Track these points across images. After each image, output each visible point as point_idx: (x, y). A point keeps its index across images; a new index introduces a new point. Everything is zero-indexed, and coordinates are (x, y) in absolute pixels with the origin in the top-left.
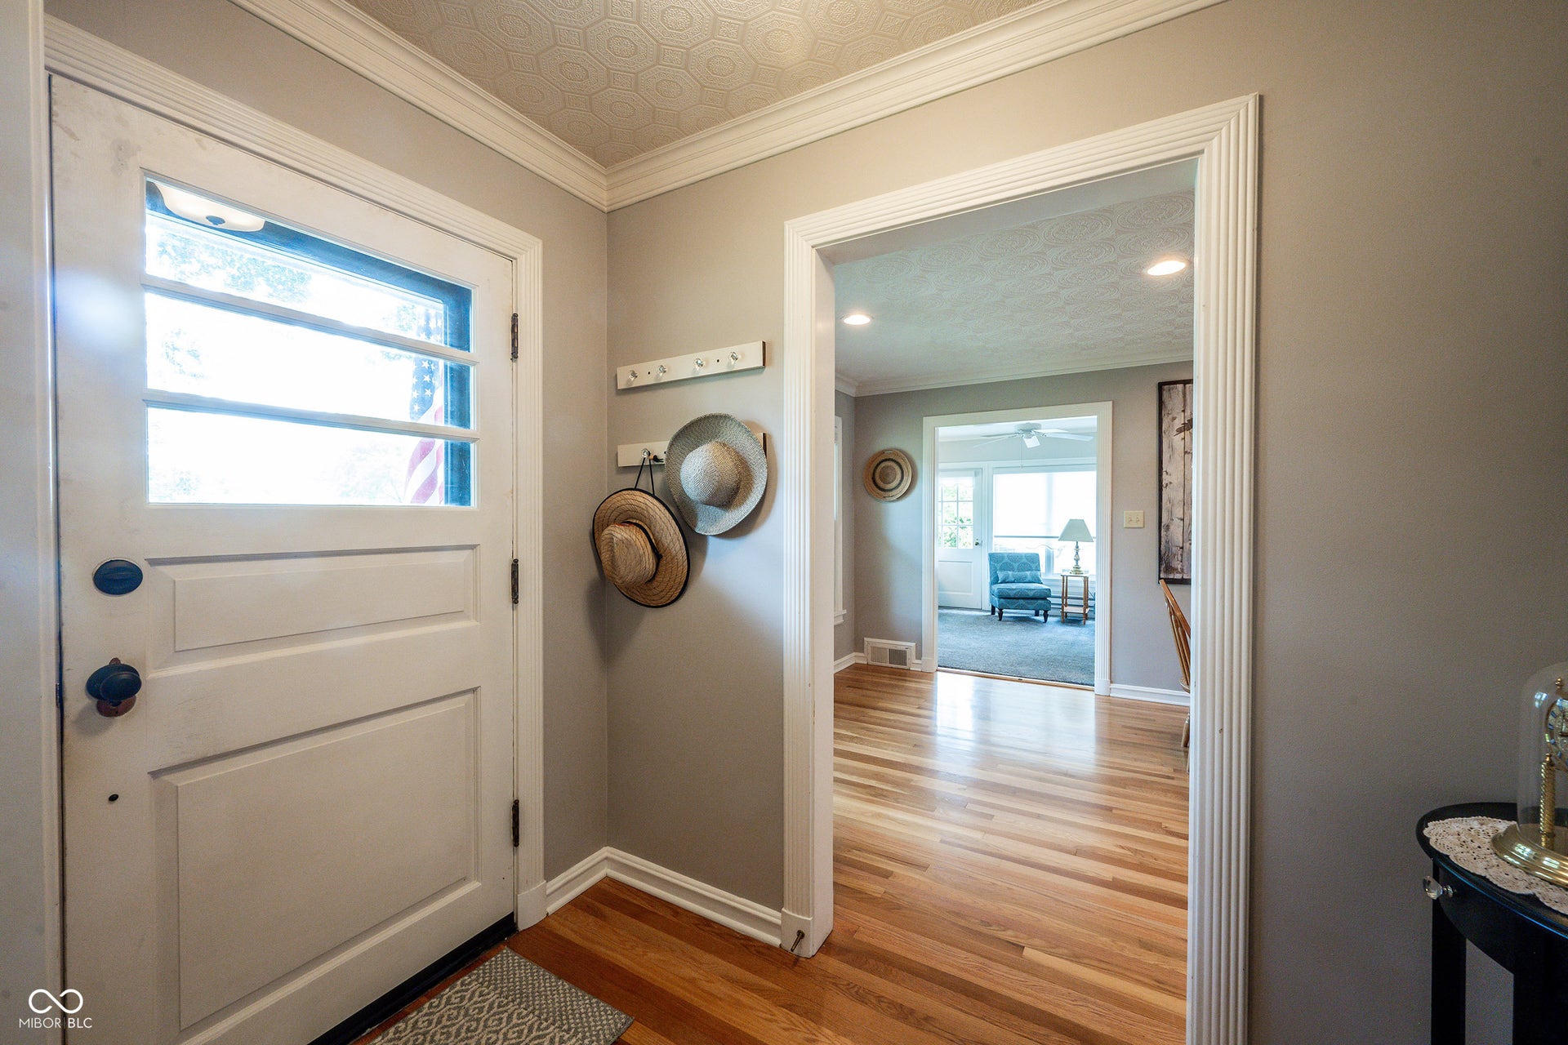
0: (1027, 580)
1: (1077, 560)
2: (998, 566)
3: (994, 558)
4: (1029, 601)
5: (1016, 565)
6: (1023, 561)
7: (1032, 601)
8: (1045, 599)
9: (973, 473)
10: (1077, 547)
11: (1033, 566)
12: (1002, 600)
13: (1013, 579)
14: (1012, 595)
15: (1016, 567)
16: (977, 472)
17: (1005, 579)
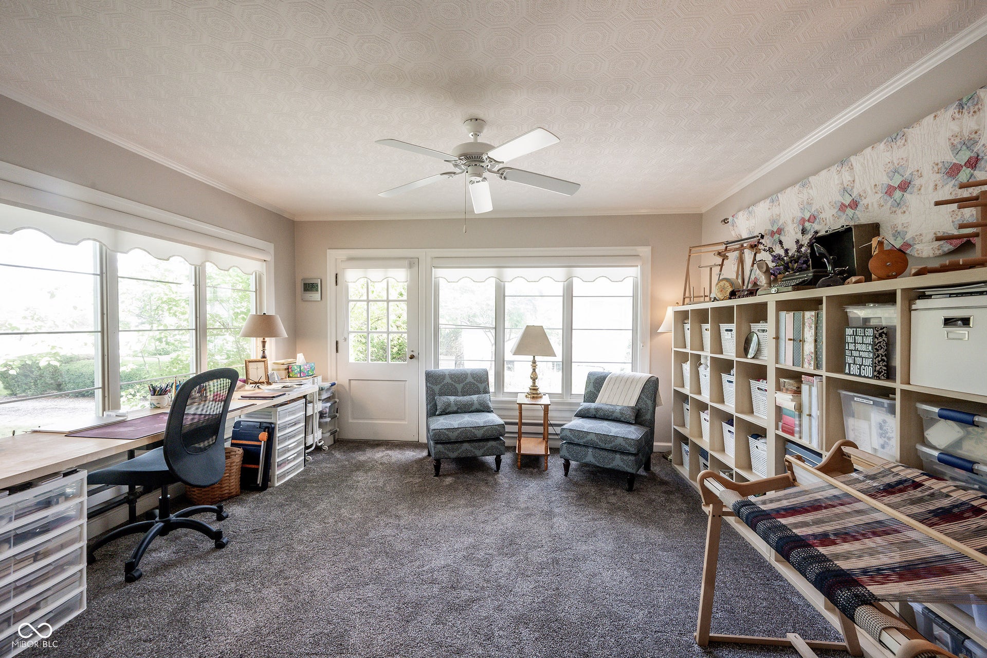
0: (474, 408)
1: (534, 379)
2: (437, 388)
3: (432, 379)
4: (476, 444)
5: (459, 387)
6: (468, 381)
7: (481, 444)
8: (497, 439)
9: (406, 262)
10: (534, 362)
11: (481, 386)
12: (439, 446)
13: (455, 409)
14: (453, 438)
15: (460, 390)
16: (412, 263)
17: (444, 411)
